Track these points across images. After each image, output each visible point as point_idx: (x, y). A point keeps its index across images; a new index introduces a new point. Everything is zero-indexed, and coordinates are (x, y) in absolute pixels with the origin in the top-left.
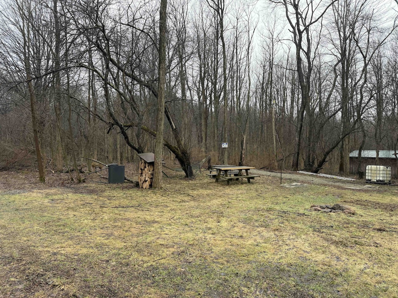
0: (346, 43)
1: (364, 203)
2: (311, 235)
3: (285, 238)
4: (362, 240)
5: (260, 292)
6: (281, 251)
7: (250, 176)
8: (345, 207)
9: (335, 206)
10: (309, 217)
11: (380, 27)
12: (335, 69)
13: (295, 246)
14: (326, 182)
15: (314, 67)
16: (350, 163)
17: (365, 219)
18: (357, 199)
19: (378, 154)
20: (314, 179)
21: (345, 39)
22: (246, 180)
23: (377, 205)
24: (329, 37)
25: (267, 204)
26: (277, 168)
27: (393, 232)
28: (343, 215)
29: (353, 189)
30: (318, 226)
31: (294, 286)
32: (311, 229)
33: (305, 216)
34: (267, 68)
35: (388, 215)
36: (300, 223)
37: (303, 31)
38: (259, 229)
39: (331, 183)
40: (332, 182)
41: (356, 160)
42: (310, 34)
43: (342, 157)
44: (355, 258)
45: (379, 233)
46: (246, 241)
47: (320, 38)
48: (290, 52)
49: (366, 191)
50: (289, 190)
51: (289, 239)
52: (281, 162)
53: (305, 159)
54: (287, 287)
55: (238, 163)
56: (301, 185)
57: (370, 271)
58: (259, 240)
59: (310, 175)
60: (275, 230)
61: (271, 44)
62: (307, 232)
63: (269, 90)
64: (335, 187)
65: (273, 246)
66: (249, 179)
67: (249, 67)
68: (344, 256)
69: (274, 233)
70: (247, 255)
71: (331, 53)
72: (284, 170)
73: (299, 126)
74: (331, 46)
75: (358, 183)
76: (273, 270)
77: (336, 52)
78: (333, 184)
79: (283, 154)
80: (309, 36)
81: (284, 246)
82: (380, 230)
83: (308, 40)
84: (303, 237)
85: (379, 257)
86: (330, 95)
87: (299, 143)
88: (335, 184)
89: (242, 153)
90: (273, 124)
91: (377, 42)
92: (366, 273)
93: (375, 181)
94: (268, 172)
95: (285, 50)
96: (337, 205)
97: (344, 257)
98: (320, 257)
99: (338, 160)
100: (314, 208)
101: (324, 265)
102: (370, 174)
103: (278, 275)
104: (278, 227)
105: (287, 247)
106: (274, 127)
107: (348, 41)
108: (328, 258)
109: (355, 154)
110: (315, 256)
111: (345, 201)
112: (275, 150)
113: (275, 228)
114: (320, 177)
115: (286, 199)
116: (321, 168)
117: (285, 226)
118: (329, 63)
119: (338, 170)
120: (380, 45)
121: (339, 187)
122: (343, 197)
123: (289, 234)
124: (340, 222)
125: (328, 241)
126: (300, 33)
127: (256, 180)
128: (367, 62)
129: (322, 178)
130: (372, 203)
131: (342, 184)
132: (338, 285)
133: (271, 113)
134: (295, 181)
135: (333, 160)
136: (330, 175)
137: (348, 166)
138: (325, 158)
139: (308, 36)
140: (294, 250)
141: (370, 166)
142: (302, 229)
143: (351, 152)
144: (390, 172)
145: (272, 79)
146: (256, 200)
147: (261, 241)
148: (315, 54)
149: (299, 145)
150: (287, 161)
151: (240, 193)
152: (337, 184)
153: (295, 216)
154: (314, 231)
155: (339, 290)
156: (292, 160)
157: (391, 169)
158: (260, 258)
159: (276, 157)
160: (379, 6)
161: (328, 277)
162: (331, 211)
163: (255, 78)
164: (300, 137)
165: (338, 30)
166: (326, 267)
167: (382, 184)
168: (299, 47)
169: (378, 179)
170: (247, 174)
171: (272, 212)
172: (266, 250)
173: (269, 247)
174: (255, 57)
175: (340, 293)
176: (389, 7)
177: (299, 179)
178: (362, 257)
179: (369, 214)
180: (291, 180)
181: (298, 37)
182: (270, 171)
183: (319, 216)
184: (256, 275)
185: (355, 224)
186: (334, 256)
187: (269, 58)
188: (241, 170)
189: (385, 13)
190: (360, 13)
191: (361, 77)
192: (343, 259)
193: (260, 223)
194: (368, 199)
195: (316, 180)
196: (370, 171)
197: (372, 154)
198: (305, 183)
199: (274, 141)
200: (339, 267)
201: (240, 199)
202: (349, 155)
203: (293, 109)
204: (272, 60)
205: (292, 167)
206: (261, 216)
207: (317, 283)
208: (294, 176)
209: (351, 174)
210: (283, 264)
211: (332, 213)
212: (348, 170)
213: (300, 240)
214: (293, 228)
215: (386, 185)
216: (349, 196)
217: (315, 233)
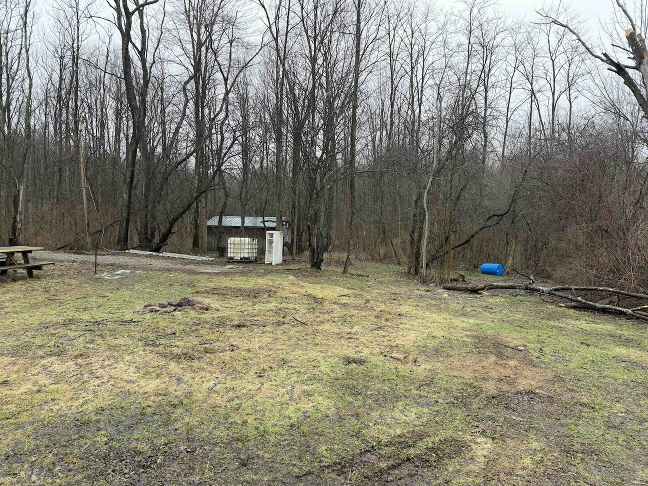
0: (200, 51)
1: (223, 292)
2: (141, 352)
3: (95, 366)
4: (215, 344)
5: (38, 475)
6: (86, 391)
7: (32, 263)
8: (196, 301)
9: (182, 301)
10: (140, 324)
11: (246, 40)
12: (184, 89)
13: (111, 377)
14: (171, 266)
15: (153, 80)
16: (208, 235)
17: (222, 315)
18: (213, 286)
19: (243, 222)
20: (153, 261)
21: (200, 44)
22: (25, 272)
23: (239, 293)
24: (176, 35)
25: (65, 312)
26: (89, 246)
27: (255, 326)
28: (193, 313)
29: (209, 273)
30: (152, 336)
31: (106, 444)
32: (140, 344)
33: (133, 324)
34: (68, 60)
35: (251, 304)
36: (123, 336)
37: (134, 12)
38: (44, 362)
39: (179, 266)
40: (181, 264)
41: (215, 230)
42: (145, 21)
43: (196, 227)
44: (203, 373)
45: (238, 330)
46: (16, 388)
47: (162, 33)
48: (112, 42)
49: (226, 274)
50: (111, 283)
51: (102, 367)
52: (97, 235)
53: (139, 229)
54: (93, 449)
55: (7, 241)
56: (131, 273)
57: (221, 387)
58: (43, 380)
59: (146, 256)
60: (76, 357)
61: (75, 18)
62: (134, 350)
63: (71, 104)
64: (184, 271)
65: (70, 385)
66: (30, 270)
67: (27, 51)
68: (188, 375)
69: (74, 362)
70: (15, 415)
71: (180, 62)
72: (102, 250)
73: (129, 174)
74: (178, 50)
75: (217, 263)
76: (68, 428)
77: (186, 62)
78: (182, 267)
79: (101, 222)
80: (144, 24)
81: (92, 381)
82: (239, 326)
83: (143, 31)
84: (127, 358)
85: (234, 364)
86: (177, 129)
87: (130, 202)
88: (185, 267)
89: (15, 221)
90: (82, 166)
91: (242, 61)
92: (215, 392)
93: (239, 258)
94: (73, 255)
95: (102, 36)
96: (185, 299)
97: (188, 377)
98: (152, 385)
99: (191, 230)
100: (149, 308)
101: (157, 395)
102: (232, 250)
103: (77, 434)
104: (84, 350)
105: (97, 382)
106: (82, 172)
107: (203, 49)
108: (165, 383)
109: (214, 222)
110: (144, 385)
111: (197, 292)
112: (86, 215)
113: (78, 352)
114: (163, 258)
115: (104, 298)
116: (166, 243)
117: (96, 347)
118: (177, 78)
119: (191, 246)
120: (245, 66)
121: (190, 272)
122: (194, 286)
123: (102, 359)
124: (187, 324)
125: (166, 356)
126: (129, 15)
127: (47, 272)
128: (229, 87)
129: (167, 259)
130: (233, 290)
131: (196, 267)
132: (176, 420)
133: (77, 146)
134: (121, 267)
135: (183, 230)
136: (178, 255)
137: (205, 238)
138: (171, 228)
139: (142, 23)
140: (110, 383)
141: (232, 239)
142: (126, 345)
143: (209, 218)
144: (256, 247)
145: (77, 84)
146: (44, 309)
147: (47, 382)
148: (154, 57)
149: (129, 207)
150: (109, 234)
151: (8, 298)
152: (188, 267)
153: (116, 326)
154: (147, 345)
155: (177, 427)
156: (116, 231)
157: (258, 241)
158: (44, 414)
159: (89, 227)
160: (244, 9)
161: (162, 412)
162: (174, 310)
163: (42, 75)
164: (130, 193)
165: (190, 27)
166: (160, 398)
167: (247, 263)
168: (126, 37)
169: (242, 256)
170: (27, 261)
171: (73, 327)
172: (57, 396)
173: (64, 389)
174: (42, 34)
175: (178, 432)
176: (257, 15)
177: (128, 264)
178: (213, 369)
179: (228, 305)
180: (114, 267)
181: (124, 20)
182: (75, 253)
183: (155, 321)
184: (32, 447)
185: (207, 323)
186: (174, 378)
187: (71, 44)
188: (13, 253)
189: (252, 21)
190: (220, 11)
191: (221, 109)
192: (187, 379)
193: (48, 350)
194: (227, 285)
195: (156, 263)
196: (232, 246)
197: (235, 221)
198: (138, 269)
199: (84, 198)
200: (179, 393)
201: (6, 310)
202: (206, 223)
203: (119, 144)
204: (78, 50)
205: (118, 245)
206: (50, 337)
207: (144, 427)
208: (121, 259)
209: (209, 250)
210: (87, 413)
211: (177, 313)
212: (205, 246)
213: (121, 365)
214: (110, 348)
215: (251, 264)
216: (204, 283)
217: (147, 348)
